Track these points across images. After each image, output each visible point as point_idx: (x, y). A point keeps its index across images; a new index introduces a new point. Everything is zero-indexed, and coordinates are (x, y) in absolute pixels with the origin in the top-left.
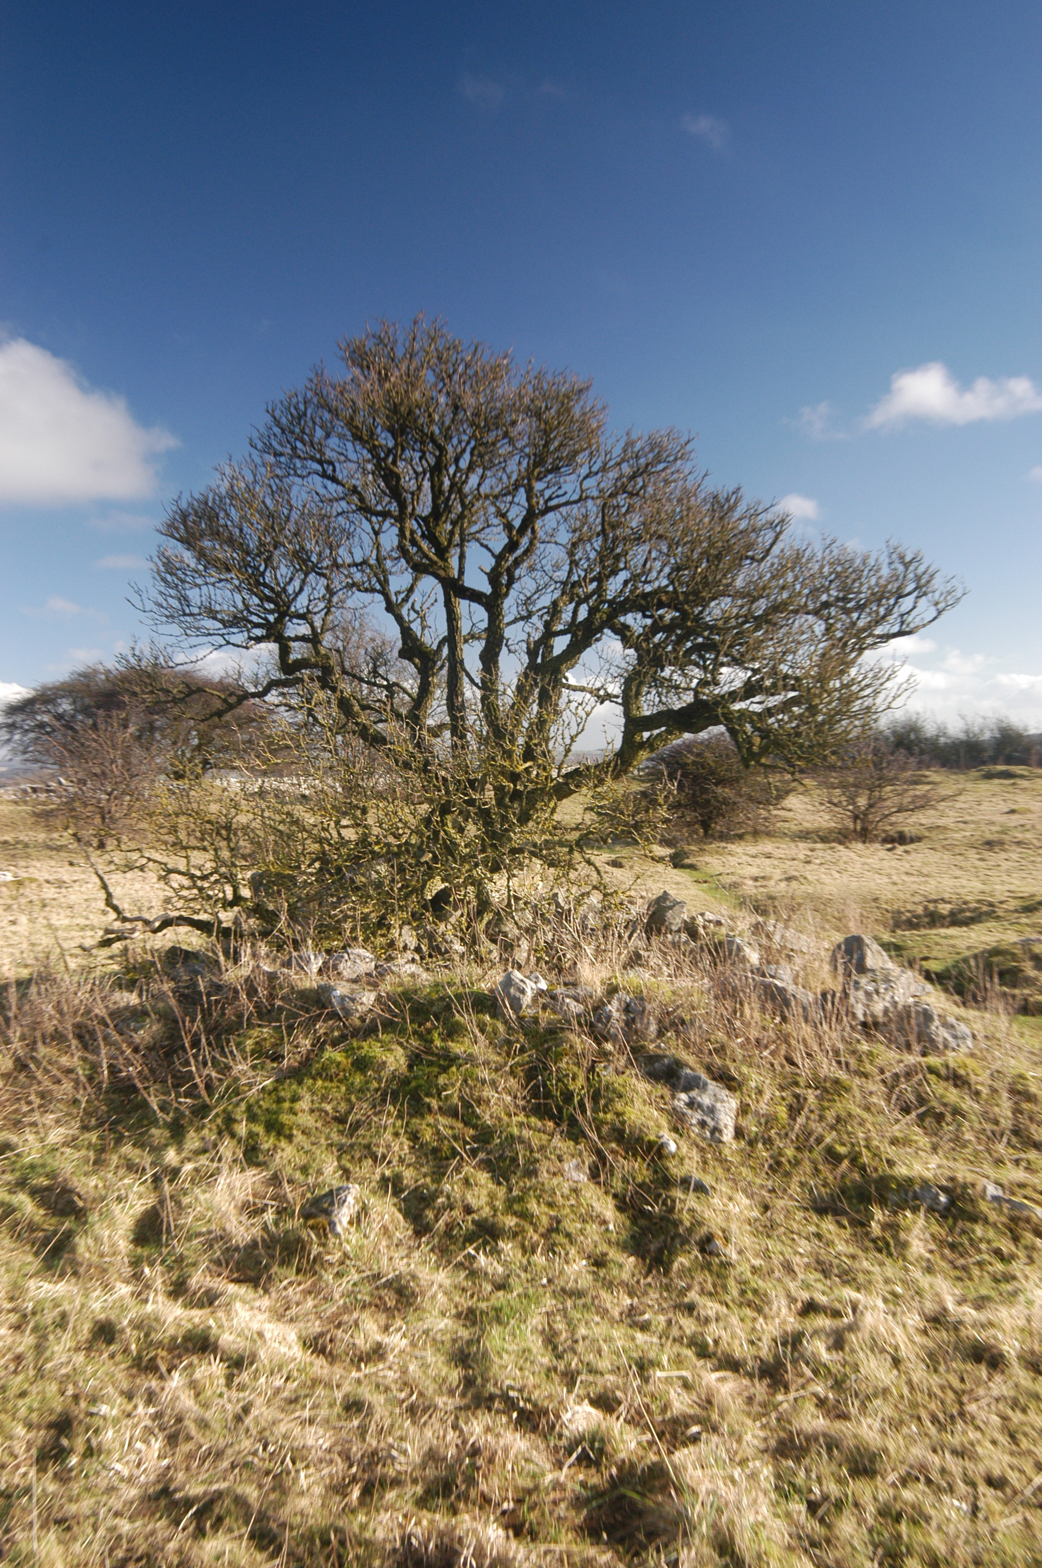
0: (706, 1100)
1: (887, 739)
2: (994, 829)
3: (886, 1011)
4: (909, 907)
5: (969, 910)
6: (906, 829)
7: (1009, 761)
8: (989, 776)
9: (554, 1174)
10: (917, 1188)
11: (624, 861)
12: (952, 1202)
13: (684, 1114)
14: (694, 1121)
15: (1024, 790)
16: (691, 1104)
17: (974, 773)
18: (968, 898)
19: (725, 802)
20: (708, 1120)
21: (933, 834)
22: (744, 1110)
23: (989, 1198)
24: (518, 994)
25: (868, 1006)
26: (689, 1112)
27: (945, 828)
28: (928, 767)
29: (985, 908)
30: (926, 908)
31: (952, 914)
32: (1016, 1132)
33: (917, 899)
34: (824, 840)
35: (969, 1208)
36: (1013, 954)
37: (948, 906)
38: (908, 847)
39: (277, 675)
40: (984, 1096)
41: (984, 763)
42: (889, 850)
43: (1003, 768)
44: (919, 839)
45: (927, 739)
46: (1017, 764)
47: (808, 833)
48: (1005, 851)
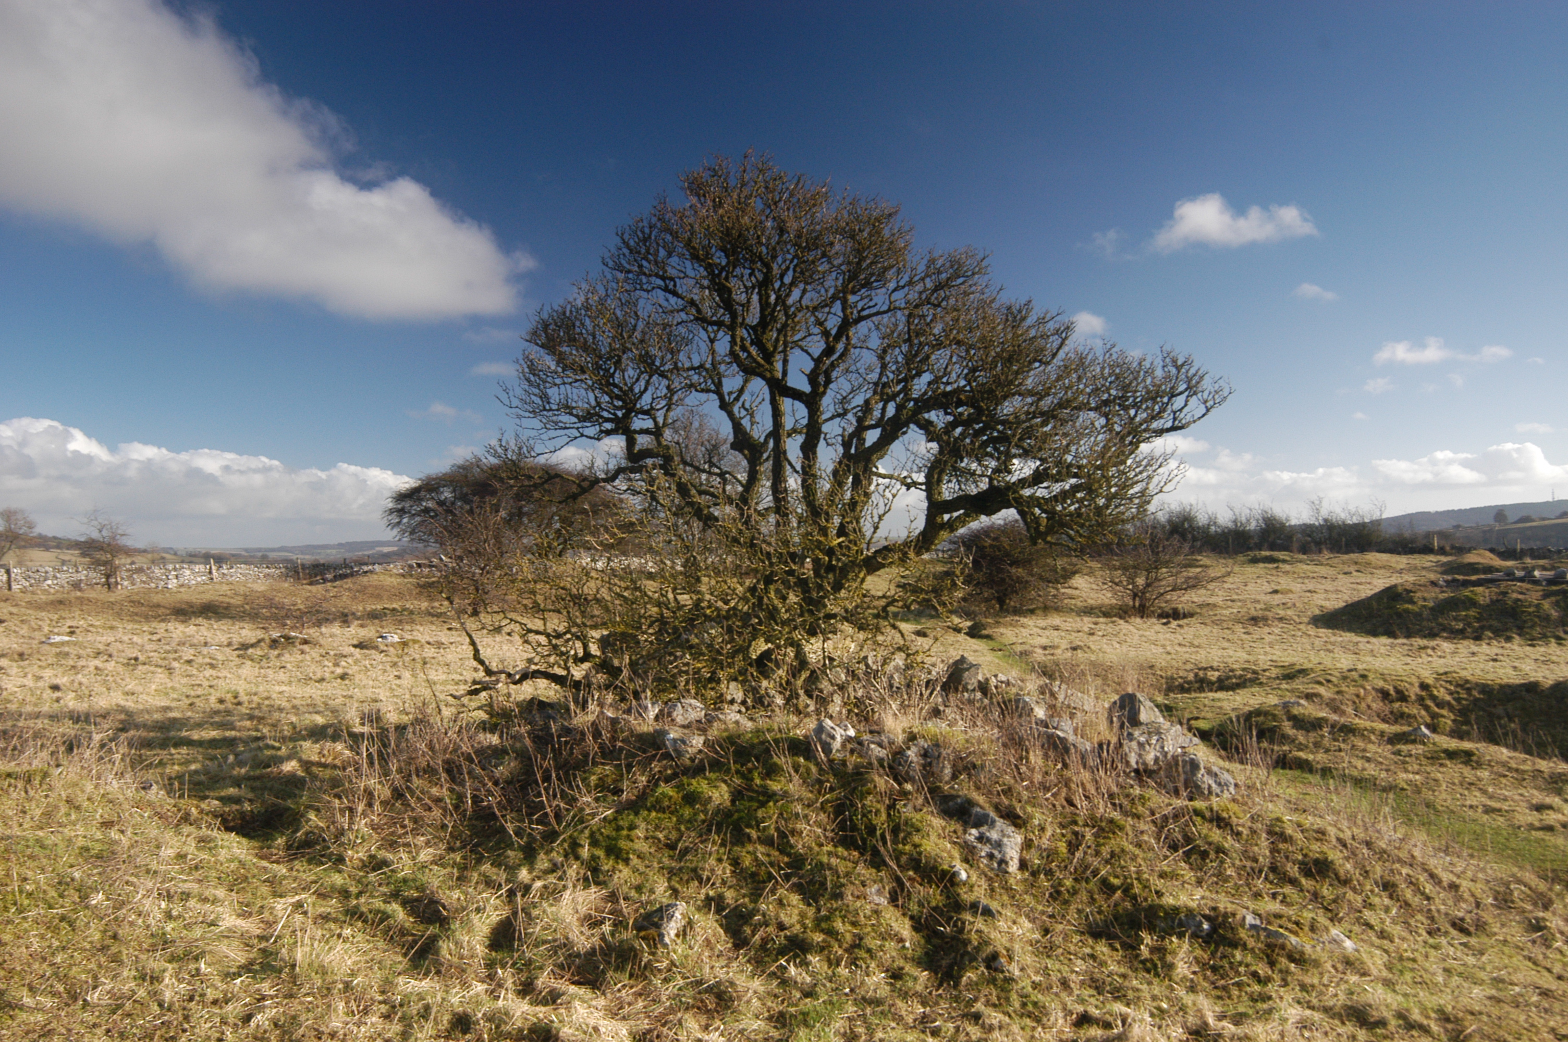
0: (994, 835)
1: (1164, 527)
2: (1258, 607)
3: (1156, 760)
4: (1181, 674)
5: (1235, 676)
6: (1180, 606)
7: (1272, 547)
8: (1255, 561)
9: (858, 897)
10: (1182, 915)
11: (928, 631)
12: (1214, 929)
13: (974, 847)
14: (983, 854)
15: (1286, 573)
16: (981, 838)
17: (1241, 558)
18: (1234, 667)
19: (1019, 580)
20: (996, 853)
21: (1204, 610)
22: (1028, 844)
23: (1247, 926)
24: (828, 740)
25: (1140, 755)
26: (979, 845)
27: (1215, 606)
28: (1200, 552)
29: (1249, 676)
30: (1196, 675)
31: (1220, 680)
32: (1273, 869)
33: (1189, 666)
34: (1106, 615)
35: (1229, 935)
36: (1274, 716)
37: (1217, 674)
38: (1181, 622)
39: (624, 463)
40: (1244, 837)
41: (1250, 549)
42: (1164, 624)
43: (1267, 553)
44: (1191, 615)
45: (1199, 528)
46: (1280, 550)
47: (1092, 609)
48: (1268, 626)
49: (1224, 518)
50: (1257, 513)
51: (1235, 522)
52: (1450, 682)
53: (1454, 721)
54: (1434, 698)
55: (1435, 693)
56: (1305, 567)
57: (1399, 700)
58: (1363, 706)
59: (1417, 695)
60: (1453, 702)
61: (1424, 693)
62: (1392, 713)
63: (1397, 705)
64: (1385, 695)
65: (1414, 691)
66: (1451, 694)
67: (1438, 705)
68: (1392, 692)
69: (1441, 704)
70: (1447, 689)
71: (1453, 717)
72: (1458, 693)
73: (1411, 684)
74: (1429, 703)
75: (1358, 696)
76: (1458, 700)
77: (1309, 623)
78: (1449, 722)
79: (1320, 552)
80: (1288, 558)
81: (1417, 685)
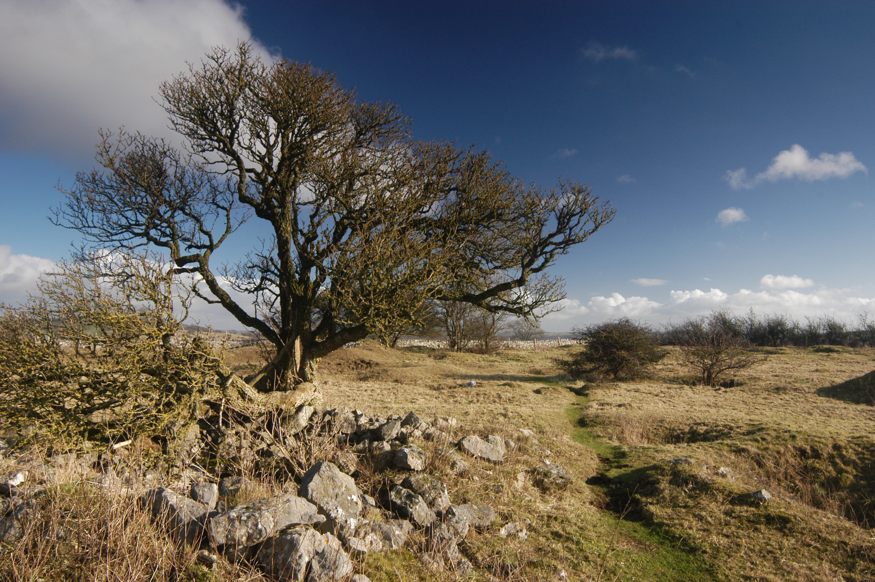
2: (789, 380)
4: (681, 427)
5: (716, 431)
6: (736, 379)
7: (833, 342)
8: (817, 351)
11: (543, 390)
15: (833, 359)
17: (810, 349)
19: (623, 359)
21: (750, 382)
27: (759, 379)
28: (786, 345)
29: (726, 431)
31: (705, 433)
33: (687, 422)
34: (686, 383)
36: (662, 470)
38: (728, 389)
41: (817, 344)
42: (716, 390)
43: (827, 346)
44: (740, 384)
45: (787, 330)
46: (837, 345)
47: (677, 379)
48: (785, 394)
49: (803, 324)
50: (824, 322)
51: (810, 326)
52: (859, 445)
53: (855, 476)
54: (842, 457)
55: (844, 453)
56: (848, 355)
57: (812, 457)
58: (782, 461)
59: (829, 453)
60: (858, 461)
61: (835, 453)
62: (806, 467)
63: (810, 461)
64: (802, 453)
65: (827, 451)
66: (857, 453)
67: (845, 463)
68: (809, 450)
69: (847, 462)
70: (855, 450)
71: (855, 473)
72: (863, 454)
73: (826, 445)
74: (838, 460)
75: (778, 452)
76: (862, 459)
77: (815, 393)
78: (851, 477)
79: (863, 346)
80: (841, 350)
81: (830, 446)
